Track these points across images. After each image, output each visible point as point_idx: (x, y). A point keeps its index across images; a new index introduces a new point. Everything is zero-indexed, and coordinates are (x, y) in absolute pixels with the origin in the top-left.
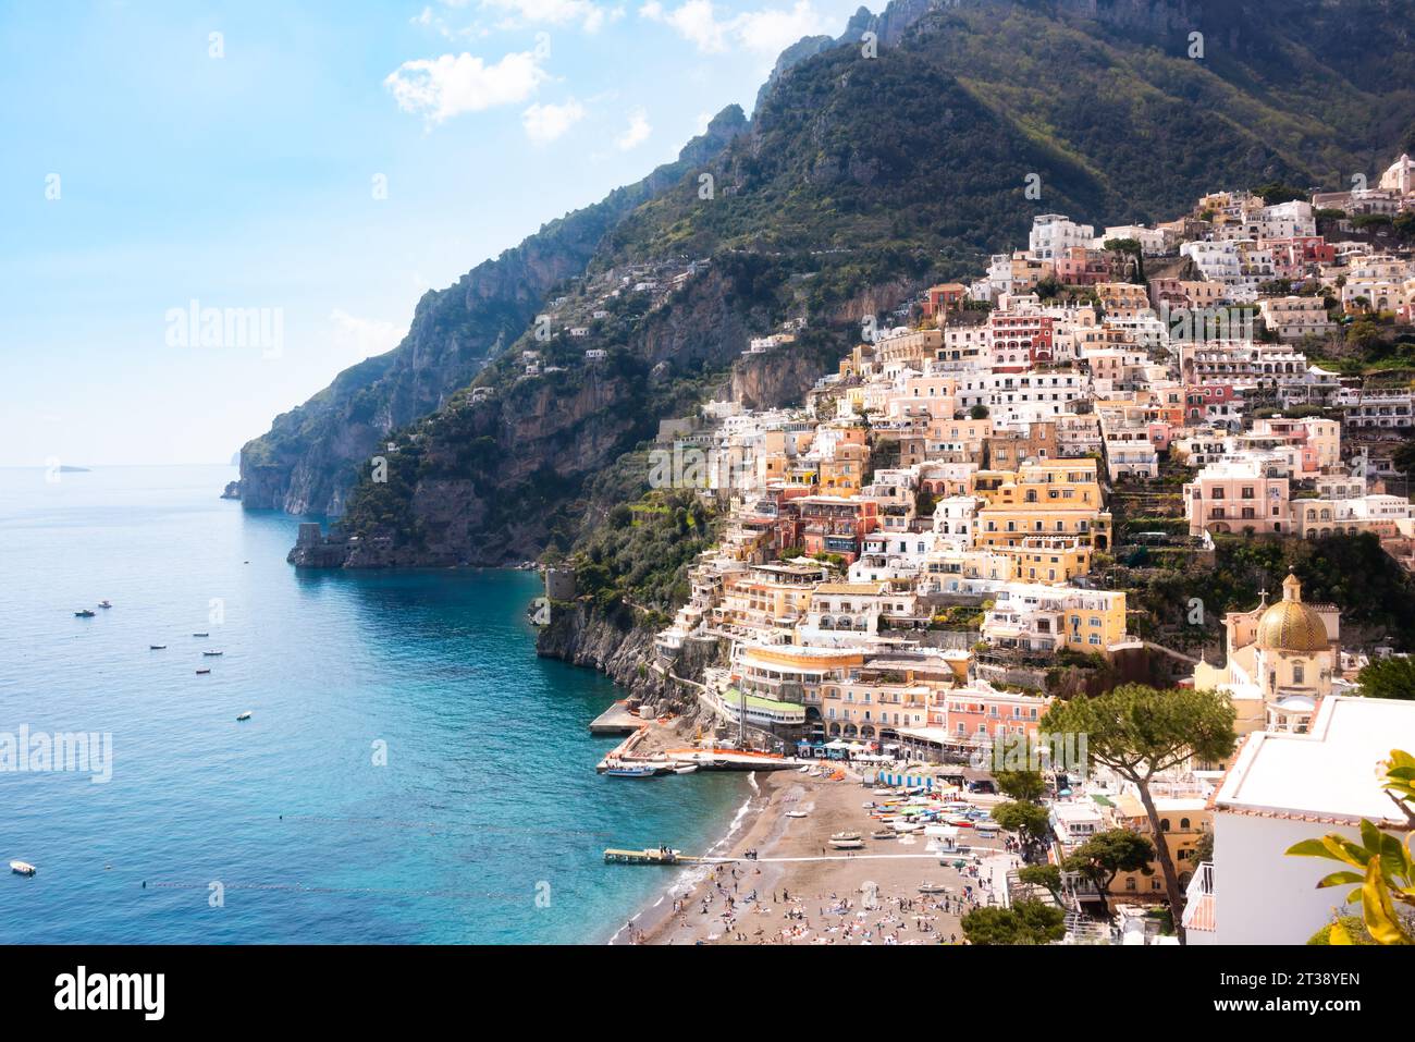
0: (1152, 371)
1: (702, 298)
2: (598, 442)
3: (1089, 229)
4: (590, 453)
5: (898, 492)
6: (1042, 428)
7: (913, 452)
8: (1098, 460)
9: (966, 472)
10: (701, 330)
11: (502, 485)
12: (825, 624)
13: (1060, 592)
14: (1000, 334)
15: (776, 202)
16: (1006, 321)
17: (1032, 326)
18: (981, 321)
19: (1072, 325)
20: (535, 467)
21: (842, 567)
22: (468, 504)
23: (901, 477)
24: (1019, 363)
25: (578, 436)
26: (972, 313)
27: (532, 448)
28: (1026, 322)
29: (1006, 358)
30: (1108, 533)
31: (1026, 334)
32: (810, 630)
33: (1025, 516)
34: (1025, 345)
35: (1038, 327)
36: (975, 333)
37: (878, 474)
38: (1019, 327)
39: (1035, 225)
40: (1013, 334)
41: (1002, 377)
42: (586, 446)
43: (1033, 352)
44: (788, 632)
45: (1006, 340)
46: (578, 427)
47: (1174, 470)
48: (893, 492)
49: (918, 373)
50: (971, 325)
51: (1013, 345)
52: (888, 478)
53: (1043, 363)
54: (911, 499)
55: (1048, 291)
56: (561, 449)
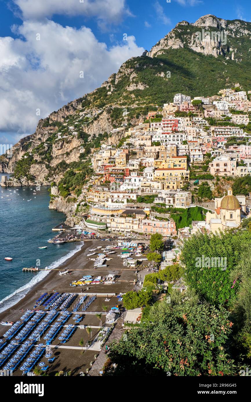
1: (101, 119)
2: (76, 155)
3: (189, 98)
4: (74, 158)
5: (135, 165)
6: (173, 148)
7: (140, 155)
8: (187, 157)
9: (152, 160)
10: (101, 126)
11: (52, 166)
12: (113, 201)
14: (164, 124)
15: (120, 95)
16: (166, 121)
17: (173, 122)
18: (160, 121)
19: (184, 122)
20: (61, 161)
21: (118, 186)
22: (44, 170)
23: (135, 162)
24: (169, 131)
25: (71, 153)
26: (159, 118)
27: (60, 156)
29: (166, 130)
30: (189, 176)
31: (171, 124)
32: (109, 203)
33: (167, 172)
34: (171, 127)
35: (174, 122)
36: (158, 124)
37: (130, 161)
38: (169, 122)
39: (175, 96)
40: (168, 124)
41: (164, 135)
42: (73, 156)
43: (173, 128)
44: (103, 204)
45: (166, 125)
46: (71, 151)
47: (207, 159)
48: (133, 165)
49: (142, 134)
50: (157, 121)
51: (167, 127)
52: (133, 162)
53: (175, 131)
54: (138, 167)
55: (178, 113)
56: (67, 157)
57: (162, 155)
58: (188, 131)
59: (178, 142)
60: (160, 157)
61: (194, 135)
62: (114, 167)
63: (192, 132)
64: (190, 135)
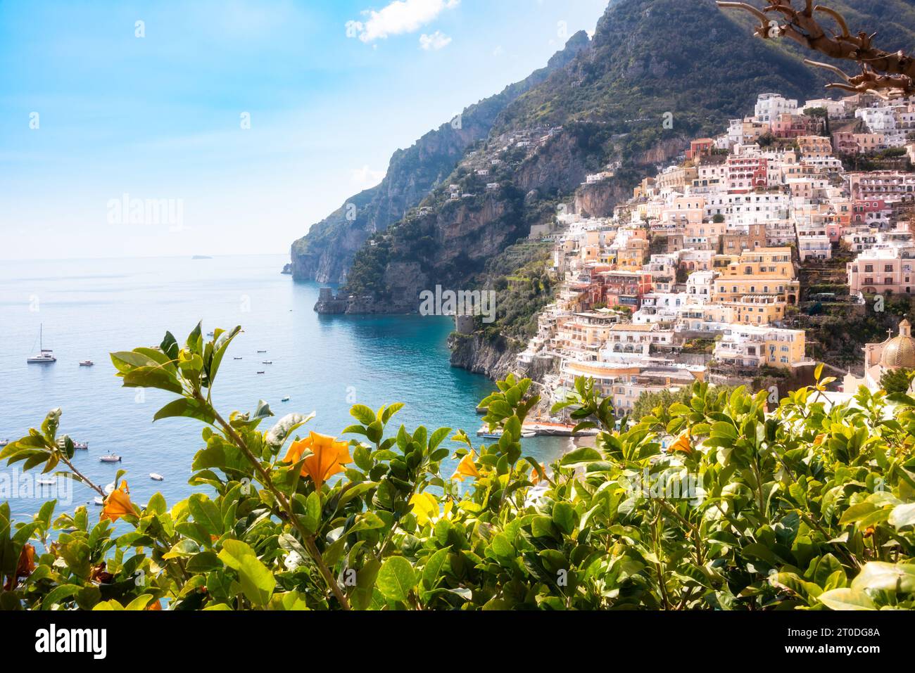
0: (831, 191)
1: (557, 150)
2: (494, 239)
3: (794, 102)
4: (489, 245)
5: (665, 268)
6: (757, 228)
7: (675, 243)
8: (792, 248)
9: (708, 256)
10: (557, 170)
11: (437, 265)
12: (617, 349)
13: (763, 330)
14: (733, 170)
15: (604, 90)
16: (737, 161)
17: (754, 164)
18: (722, 162)
19: (780, 163)
20: (456, 254)
21: (628, 314)
22: (417, 277)
23: (667, 259)
24: (745, 187)
25: (482, 236)
26: (716, 157)
27: (455, 243)
28: (750, 162)
29: (737, 184)
30: (796, 293)
31: (750, 169)
32: (608, 352)
33: (744, 283)
34: (749, 176)
35: (758, 165)
36: (718, 169)
37: (653, 257)
38: (745, 165)
39: (759, 100)
40: (742, 169)
41: (733, 196)
42: (487, 242)
43: (754, 180)
44: (594, 353)
45: (737, 173)
46: (482, 230)
47: (841, 253)
48: (662, 268)
49: (680, 194)
50: (715, 164)
51: (741, 176)
52: (659, 260)
53: (760, 187)
54: (673, 273)
55: (766, 142)
56: (472, 243)
57: (731, 244)
58: (793, 187)
59: (768, 212)
60: (725, 250)
61: (806, 195)
62: (614, 272)
63: (802, 190)
64: (797, 195)
